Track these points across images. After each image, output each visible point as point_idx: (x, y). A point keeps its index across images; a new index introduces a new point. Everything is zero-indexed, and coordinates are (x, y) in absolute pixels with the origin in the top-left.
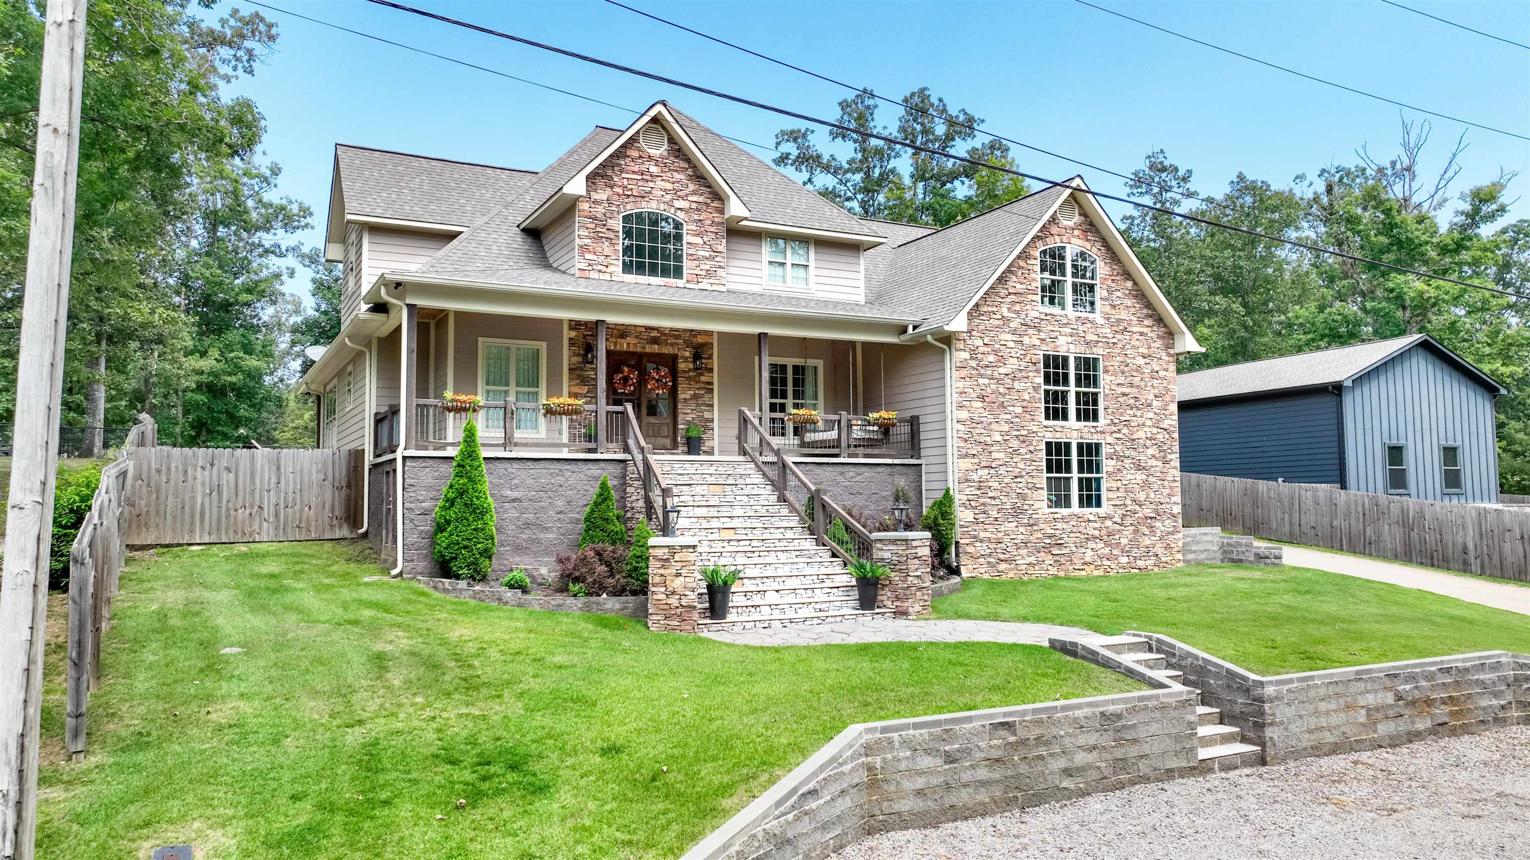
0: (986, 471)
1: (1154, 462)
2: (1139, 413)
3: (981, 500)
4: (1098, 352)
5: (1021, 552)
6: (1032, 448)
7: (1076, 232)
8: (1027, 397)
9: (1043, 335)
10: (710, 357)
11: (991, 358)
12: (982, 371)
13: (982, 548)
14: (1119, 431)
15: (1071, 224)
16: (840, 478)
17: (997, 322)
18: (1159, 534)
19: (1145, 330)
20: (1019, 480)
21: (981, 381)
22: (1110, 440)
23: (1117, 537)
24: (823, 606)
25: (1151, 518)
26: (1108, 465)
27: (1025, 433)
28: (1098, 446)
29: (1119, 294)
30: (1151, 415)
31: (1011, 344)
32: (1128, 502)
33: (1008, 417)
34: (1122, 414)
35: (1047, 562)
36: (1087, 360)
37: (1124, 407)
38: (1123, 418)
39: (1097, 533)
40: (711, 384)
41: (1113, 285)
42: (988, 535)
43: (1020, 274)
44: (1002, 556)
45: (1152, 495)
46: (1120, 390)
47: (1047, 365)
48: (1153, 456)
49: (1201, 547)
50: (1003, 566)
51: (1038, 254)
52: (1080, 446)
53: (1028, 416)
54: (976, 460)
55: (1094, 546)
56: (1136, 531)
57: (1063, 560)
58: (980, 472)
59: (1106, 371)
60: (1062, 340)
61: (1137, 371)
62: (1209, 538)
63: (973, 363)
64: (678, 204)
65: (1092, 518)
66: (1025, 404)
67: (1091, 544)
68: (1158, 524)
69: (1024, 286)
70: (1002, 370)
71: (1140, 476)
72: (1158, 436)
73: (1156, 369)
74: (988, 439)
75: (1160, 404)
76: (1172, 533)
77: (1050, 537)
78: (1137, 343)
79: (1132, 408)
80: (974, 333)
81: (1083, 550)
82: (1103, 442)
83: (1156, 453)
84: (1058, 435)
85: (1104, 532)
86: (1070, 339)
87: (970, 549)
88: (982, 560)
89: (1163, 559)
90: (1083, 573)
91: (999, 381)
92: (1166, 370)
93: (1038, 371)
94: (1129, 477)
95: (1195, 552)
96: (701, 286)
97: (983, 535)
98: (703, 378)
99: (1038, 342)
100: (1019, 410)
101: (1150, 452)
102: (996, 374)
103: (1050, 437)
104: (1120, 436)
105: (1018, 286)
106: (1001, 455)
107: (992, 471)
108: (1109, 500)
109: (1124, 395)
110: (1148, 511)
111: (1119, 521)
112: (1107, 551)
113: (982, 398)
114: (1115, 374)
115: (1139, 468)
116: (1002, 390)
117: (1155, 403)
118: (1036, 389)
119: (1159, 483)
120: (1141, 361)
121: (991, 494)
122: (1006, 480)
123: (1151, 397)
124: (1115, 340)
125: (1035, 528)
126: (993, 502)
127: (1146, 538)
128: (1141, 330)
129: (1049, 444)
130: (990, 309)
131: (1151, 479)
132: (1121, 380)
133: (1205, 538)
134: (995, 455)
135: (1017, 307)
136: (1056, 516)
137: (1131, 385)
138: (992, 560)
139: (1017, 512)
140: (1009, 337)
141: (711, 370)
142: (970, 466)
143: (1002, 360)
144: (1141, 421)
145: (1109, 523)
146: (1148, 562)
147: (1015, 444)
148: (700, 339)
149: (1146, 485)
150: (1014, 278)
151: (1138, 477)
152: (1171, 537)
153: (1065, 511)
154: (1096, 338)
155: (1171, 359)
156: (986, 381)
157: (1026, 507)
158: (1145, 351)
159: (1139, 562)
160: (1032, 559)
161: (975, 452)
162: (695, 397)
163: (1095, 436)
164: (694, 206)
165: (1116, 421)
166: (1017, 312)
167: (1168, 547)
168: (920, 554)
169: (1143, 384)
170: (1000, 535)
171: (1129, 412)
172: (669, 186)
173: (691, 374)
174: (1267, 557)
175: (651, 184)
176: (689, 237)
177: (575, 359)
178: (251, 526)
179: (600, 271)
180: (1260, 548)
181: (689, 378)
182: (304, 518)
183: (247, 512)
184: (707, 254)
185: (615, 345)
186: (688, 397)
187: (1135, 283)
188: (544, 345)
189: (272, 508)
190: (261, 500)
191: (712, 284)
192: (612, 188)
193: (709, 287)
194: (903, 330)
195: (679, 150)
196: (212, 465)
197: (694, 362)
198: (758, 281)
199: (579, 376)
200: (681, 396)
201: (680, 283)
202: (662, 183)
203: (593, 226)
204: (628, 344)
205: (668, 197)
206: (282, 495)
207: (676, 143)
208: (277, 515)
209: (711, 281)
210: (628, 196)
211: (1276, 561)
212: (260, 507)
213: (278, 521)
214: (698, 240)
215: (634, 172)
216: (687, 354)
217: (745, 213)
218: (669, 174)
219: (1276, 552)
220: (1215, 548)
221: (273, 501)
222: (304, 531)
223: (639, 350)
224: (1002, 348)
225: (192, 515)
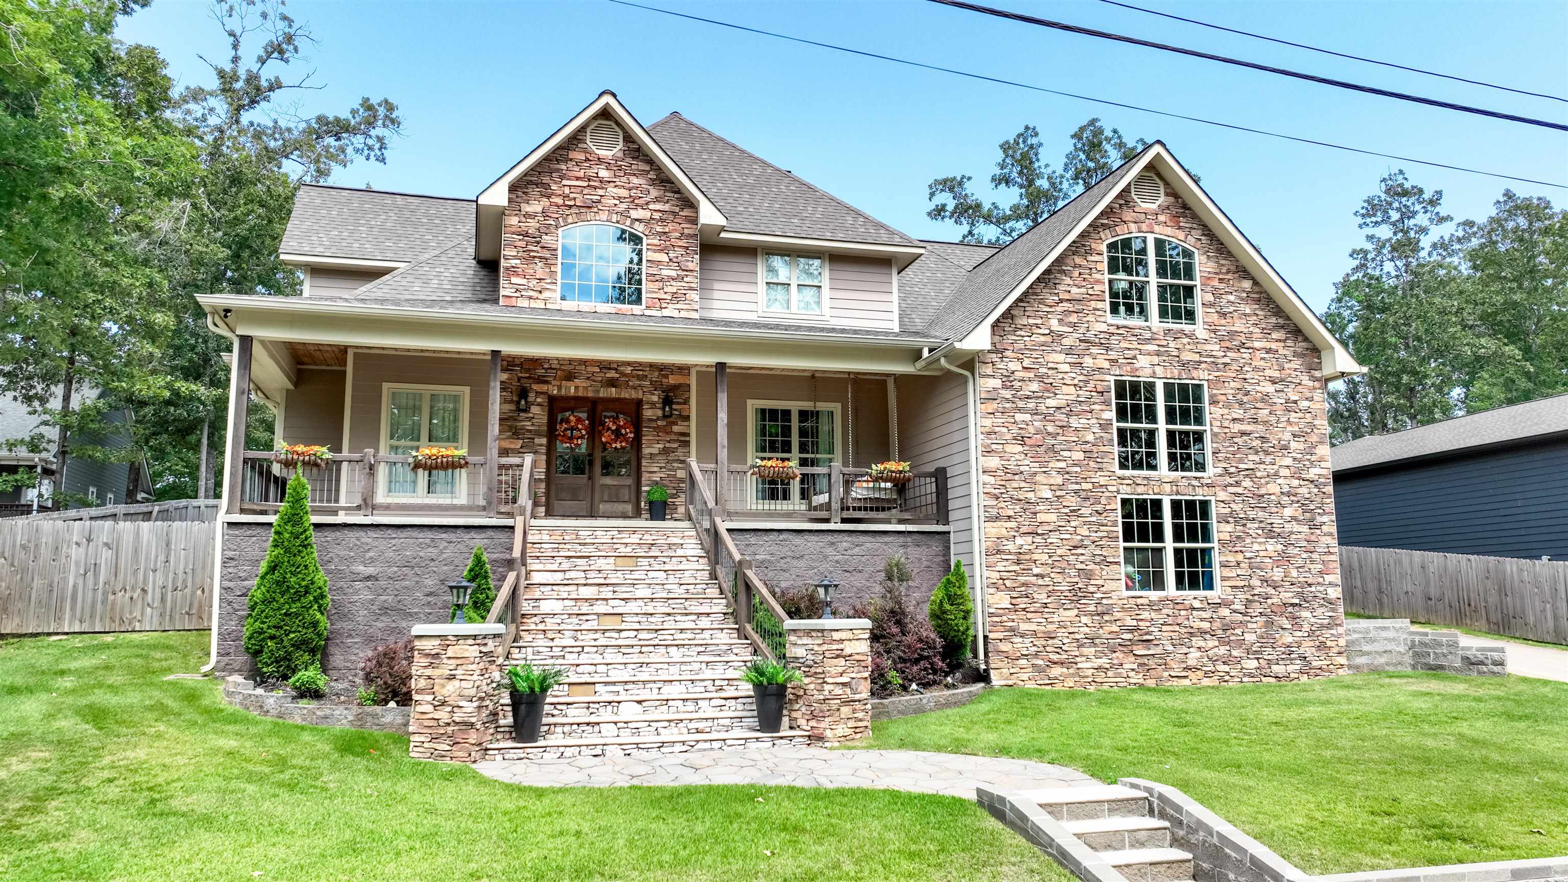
0: (1029, 539)
1: (1296, 527)
2: (1268, 459)
3: (1022, 579)
4: (1201, 376)
5: (1085, 651)
6: (1099, 508)
7: (1162, 218)
8: (1090, 437)
9: (1113, 355)
10: (686, 402)
11: (1035, 386)
12: (1021, 404)
13: (1021, 645)
14: (1238, 484)
15: (1154, 206)
16: (829, 551)
17: (1042, 339)
18: (1306, 627)
19: (1274, 346)
20: (1080, 551)
21: (1019, 417)
22: (1222, 495)
23: (1238, 631)
24: (701, 725)
25: (1292, 605)
26: (1220, 531)
27: (1090, 486)
28: (1205, 504)
29: (1232, 298)
30: (1288, 461)
31: (1066, 368)
32: (1255, 582)
33: (1063, 465)
34: (1241, 461)
35: (1125, 666)
36: (1183, 388)
37: (1244, 450)
38: (1242, 466)
39: (1206, 625)
40: (688, 435)
41: (1222, 286)
42: (1033, 627)
43: (1076, 274)
44: (1055, 657)
45: (1294, 573)
46: (1236, 428)
47: (1120, 395)
48: (1294, 518)
49: (1376, 647)
50: (1056, 671)
51: (1104, 248)
52: (1176, 506)
53: (1092, 464)
54: (1013, 524)
55: (1201, 643)
56: (1269, 624)
57: (1152, 663)
58: (1019, 541)
59: (1214, 402)
60: (1143, 362)
61: (1263, 400)
62: (1391, 634)
63: (1008, 394)
64: (634, 214)
65: (1197, 604)
66: (1088, 447)
67: (1197, 642)
68: (1305, 614)
69: (1083, 290)
70: (1051, 402)
71: (1273, 547)
72: (1300, 491)
73: (1294, 398)
74: (1031, 495)
75: (1301, 446)
76: (1329, 627)
77: (1131, 631)
78: (1262, 363)
79: (1257, 453)
80: (1007, 353)
81: (1185, 650)
82: (1213, 499)
83: (1299, 514)
84: (1140, 489)
85: (1217, 624)
86: (1156, 360)
87: (1004, 647)
88: (1023, 662)
89: (1314, 664)
90: (1186, 682)
91: (1045, 417)
92: (1310, 399)
93: (1107, 403)
94: (1256, 547)
95: (1368, 653)
96: (666, 313)
97: (1024, 627)
98: (675, 428)
99: (1106, 365)
100: (1079, 456)
101: (1288, 512)
102: (1042, 408)
103: (1126, 492)
104: (1239, 490)
105: (1074, 290)
106: (1052, 517)
107: (1038, 539)
108: (1224, 579)
109: (1243, 434)
110: (1287, 596)
111: (1241, 608)
112: (1223, 650)
113: (1021, 440)
114: (1228, 406)
115: (1271, 533)
116: (1050, 429)
117: (1293, 445)
118: (1105, 426)
119: (1304, 555)
120: (1270, 388)
121: (1036, 571)
122: (1059, 552)
123: (1287, 436)
124: (1227, 360)
125: (1106, 618)
126: (1040, 582)
127: (1287, 634)
128: (1268, 345)
129: (1124, 502)
130: (1031, 321)
131: (1292, 551)
132: (1238, 413)
133: (1384, 634)
134: (1041, 517)
135: (1073, 318)
136: (1139, 601)
137: (1255, 421)
138: (1040, 662)
139: (1077, 596)
140: (1061, 357)
141: (687, 418)
142: (1004, 532)
143: (1051, 389)
144: (1271, 469)
145: (1225, 612)
146: (1291, 668)
147: (1072, 501)
148: (672, 380)
149: (1284, 559)
150: (1068, 281)
151: (1270, 548)
152: (1327, 633)
153: (1154, 595)
154: (1197, 357)
155: (1317, 384)
156: (1027, 417)
157: (1091, 589)
158: (1276, 374)
159: (1275, 668)
160: (1103, 661)
161: (1011, 513)
162: (665, 451)
163: (1200, 491)
164: (657, 216)
165: (1233, 470)
166: (1074, 325)
167: (1322, 646)
168: (848, 651)
169: (1273, 419)
170: (1051, 627)
171: (1251, 457)
172: (624, 193)
173: (659, 423)
174: (1482, 663)
175: (601, 192)
176: (650, 253)
177: (508, 407)
178: (131, 613)
179: (530, 298)
180: (1469, 649)
181: (657, 429)
182: (196, 605)
183: (128, 595)
184: (673, 274)
185: (560, 388)
186: (655, 451)
187: (1256, 283)
188: (467, 390)
189: (158, 591)
190: (145, 581)
191: (679, 310)
192: (549, 197)
193: (675, 314)
194: (916, 355)
195: (638, 150)
196: (89, 540)
197: (663, 409)
198: (752, 307)
199: (511, 427)
200: (646, 451)
201: (637, 309)
202: (615, 190)
203: (523, 244)
204: (577, 388)
205: (623, 206)
206: (171, 576)
207: (634, 142)
208: (163, 600)
209: (678, 306)
210: (570, 207)
211: (1496, 669)
212: (143, 590)
213: (164, 608)
214: (663, 257)
215: (578, 179)
216: (655, 398)
217: (720, 221)
218: (624, 179)
219: (1496, 656)
220: (1402, 649)
221: (160, 583)
222: (195, 618)
223: (590, 394)
224: (1050, 372)
225: (63, 599)
